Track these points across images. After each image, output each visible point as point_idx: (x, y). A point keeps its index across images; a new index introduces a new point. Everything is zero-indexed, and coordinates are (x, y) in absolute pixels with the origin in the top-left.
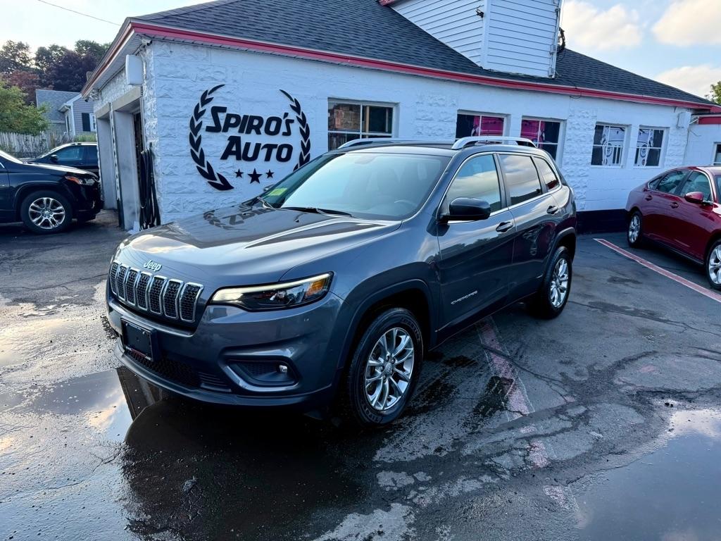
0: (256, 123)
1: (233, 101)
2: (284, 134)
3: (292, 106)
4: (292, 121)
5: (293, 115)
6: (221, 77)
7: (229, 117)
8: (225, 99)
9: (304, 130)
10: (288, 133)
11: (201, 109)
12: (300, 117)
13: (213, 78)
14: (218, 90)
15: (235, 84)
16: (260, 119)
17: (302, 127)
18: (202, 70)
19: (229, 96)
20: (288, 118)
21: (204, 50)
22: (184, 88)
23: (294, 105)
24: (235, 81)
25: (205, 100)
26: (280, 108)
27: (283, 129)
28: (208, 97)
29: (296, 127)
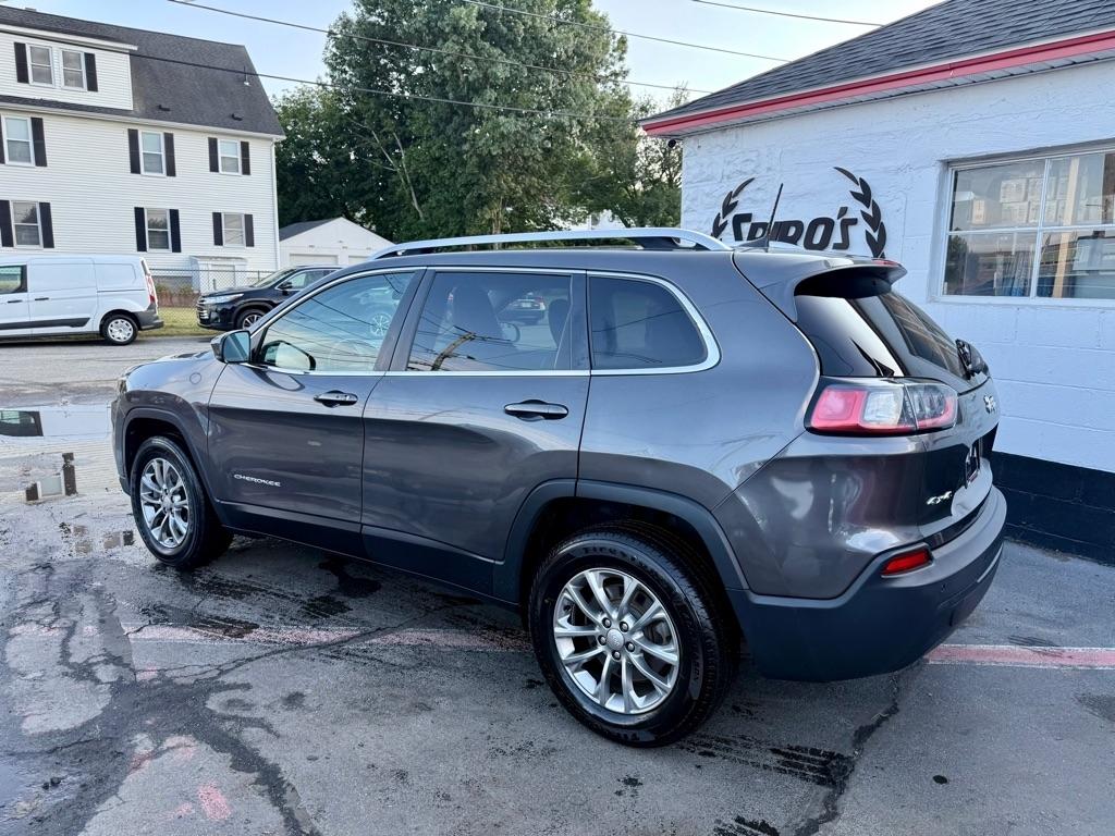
0: (792, 231)
1: (764, 201)
2: (836, 246)
3: (855, 195)
4: (854, 222)
5: (856, 209)
6: (749, 167)
7: (755, 227)
8: (754, 201)
9: (875, 235)
10: (844, 245)
11: (722, 221)
12: (870, 212)
13: (741, 172)
14: (745, 189)
15: (770, 173)
16: (798, 224)
17: (871, 231)
18: (729, 163)
19: (760, 195)
20: (848, 216)
21: (733, 132)
22: (707, 195)
23: (859, 190)
24: (769, 169)
25: (728, 207)
26: (833, 199)
27: (837, 237)
28: (733, 201)
29: (858, 233)
